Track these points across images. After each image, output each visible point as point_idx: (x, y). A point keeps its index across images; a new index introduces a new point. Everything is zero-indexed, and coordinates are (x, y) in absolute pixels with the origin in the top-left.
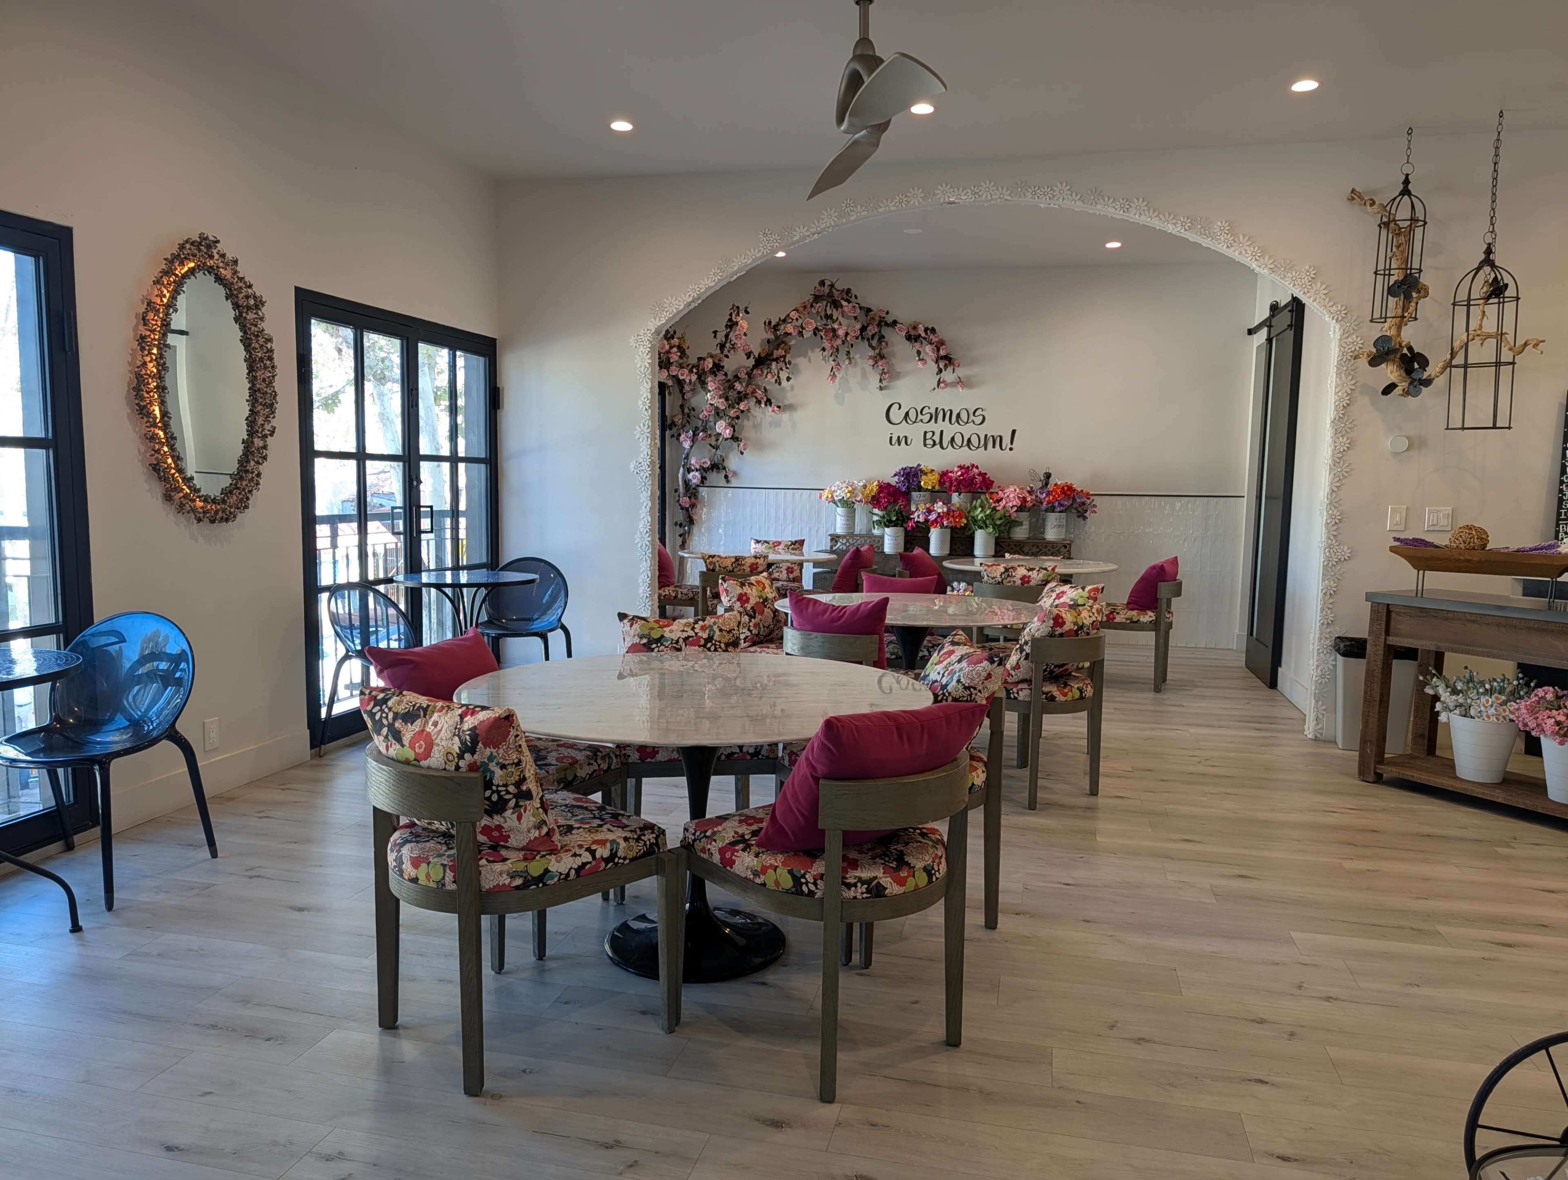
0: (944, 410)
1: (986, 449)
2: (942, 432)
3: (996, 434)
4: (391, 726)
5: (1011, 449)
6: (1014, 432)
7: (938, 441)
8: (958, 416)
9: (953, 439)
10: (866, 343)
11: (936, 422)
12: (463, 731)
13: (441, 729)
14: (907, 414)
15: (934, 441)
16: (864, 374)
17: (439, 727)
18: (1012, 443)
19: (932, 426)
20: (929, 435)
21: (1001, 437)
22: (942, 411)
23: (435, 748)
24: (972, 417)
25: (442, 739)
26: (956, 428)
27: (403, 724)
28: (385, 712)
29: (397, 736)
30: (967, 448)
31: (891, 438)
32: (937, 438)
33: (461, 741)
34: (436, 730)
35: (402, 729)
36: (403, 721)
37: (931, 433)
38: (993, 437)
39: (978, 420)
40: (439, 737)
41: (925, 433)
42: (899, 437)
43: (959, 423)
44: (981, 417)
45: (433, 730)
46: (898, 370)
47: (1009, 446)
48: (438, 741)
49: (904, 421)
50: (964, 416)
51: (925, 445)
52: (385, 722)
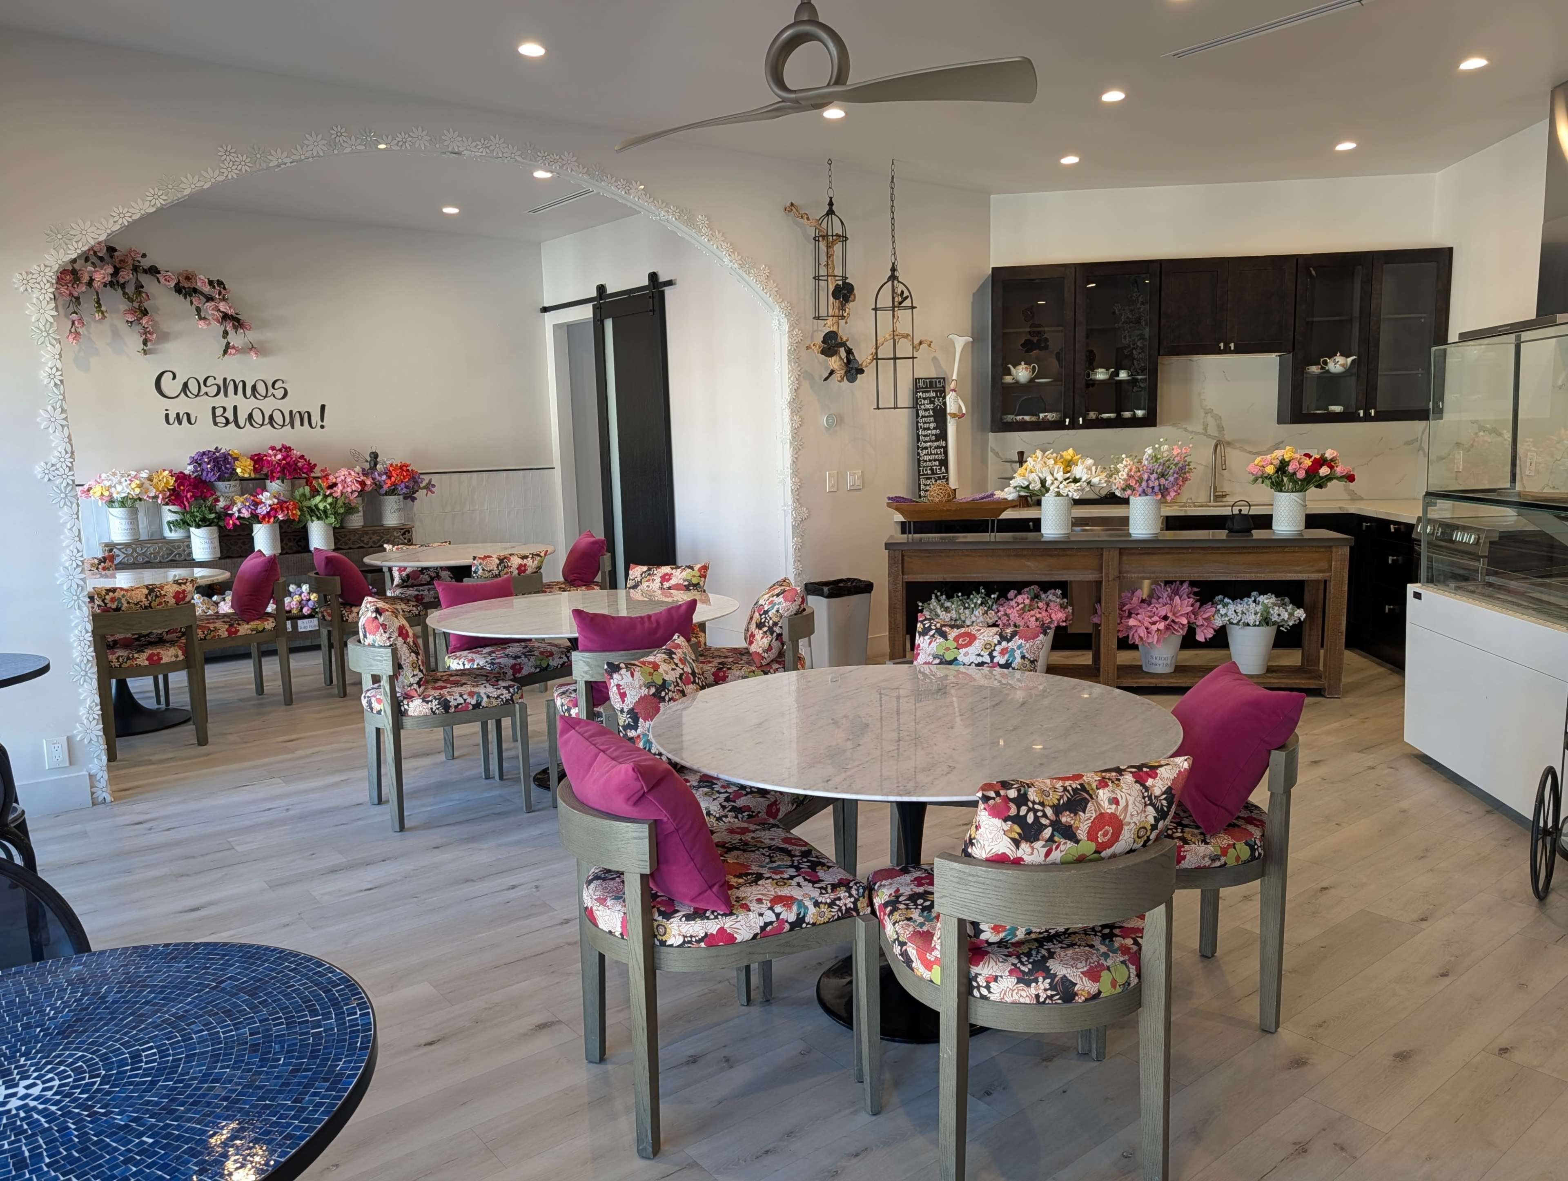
0: (234, 381)
1: (293, 427)
2: (235, 408)
3: (303, 410)
4: (1056, 825)
5: (322, 427)
6: (323, 407)
7: (231, 419)
8: (254, 388)
9: (250, 416)
10: (120, 291)
11: (226, 395)
12: (1155, 797)
13: (1127, 805)
14: (185, 385)
15: (227, 419)
16: (116, 333)
17: (1122, 803)
18: (322, 420)
19: (220, 400)
20: (219, 412)
21: (309, 413)
22: (232, 383)
23: (1126, 828)
24: (271, 390)
25: (1132, 815)
26: (252, 403)
27: (1072, 815)
28: (1039, 810)
29: (1069, 833)
30: (269, 426)
31: (167, 416)
32: (230, 415)
33: (1156, 809)
34: (1120, 808)
35: (1072, 822)
36: (1071, 813)
37: (222, 410)
38: (300, 413)
39: (280, 393)
40: (1128, 815)
41: (214, 409)
42: (178, 414)
43: (255, 397)
44: (283, 390)
45: (1116, 809)
46: (165, 330)
47: (320, 423)
48: (1128, 819)
49: (182, 394)
50: (261, 388)
51: (216, 424)
52: (1044, 821)
